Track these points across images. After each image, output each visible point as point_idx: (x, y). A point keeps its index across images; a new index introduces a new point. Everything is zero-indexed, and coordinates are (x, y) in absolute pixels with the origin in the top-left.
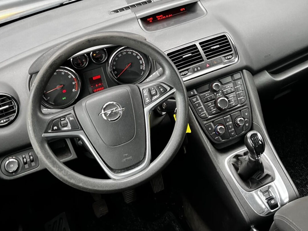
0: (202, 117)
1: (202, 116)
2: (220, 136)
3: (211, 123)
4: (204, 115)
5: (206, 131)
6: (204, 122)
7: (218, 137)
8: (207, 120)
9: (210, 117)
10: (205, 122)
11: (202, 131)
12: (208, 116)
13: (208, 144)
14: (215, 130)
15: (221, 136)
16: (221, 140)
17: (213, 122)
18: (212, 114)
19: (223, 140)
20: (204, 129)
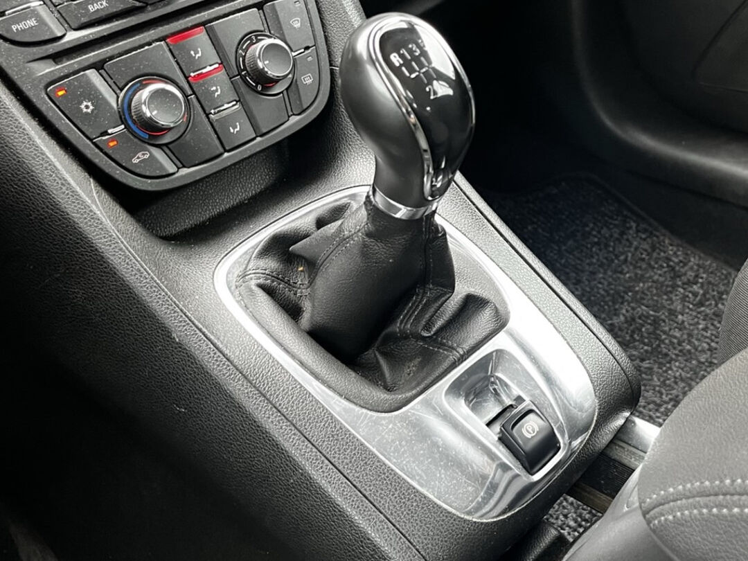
0: (18, 39)
1: (14, 28)
2: (159, 146)
3: (92, 74)
4: (32, 23)
5: (63, 124)
6: (35, 65)
7: (151, 155)
8: (56, 57)
9: (73, 36)
10: (46, 69)
11: (34, 123)
12: (59, 34)
13: (91, 197)
14: (125, 114)
15: (166, 145)
16: (171, 168)
17: (99, 66)
18: (84, 20)
19: (184, 171)
20: (43, 109)
